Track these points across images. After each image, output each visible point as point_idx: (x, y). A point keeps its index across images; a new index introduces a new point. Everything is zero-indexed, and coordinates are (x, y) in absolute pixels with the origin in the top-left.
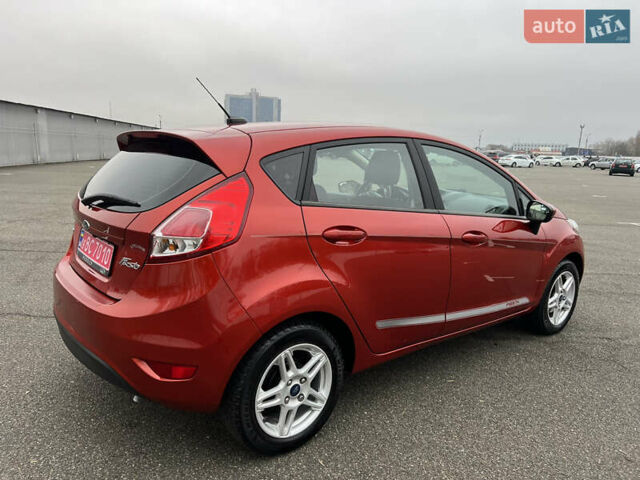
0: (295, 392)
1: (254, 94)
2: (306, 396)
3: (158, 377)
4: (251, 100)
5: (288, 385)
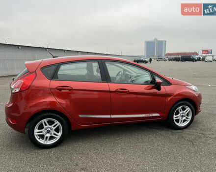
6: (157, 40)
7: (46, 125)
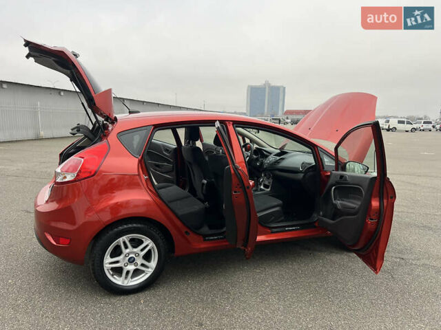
0: (132, 261)
1: (267, 83)
2: (139, 264)
3: (55, 243)
4: (265, 88)
5: (126, 256)
6: (269, 84)
7: (126, 247)
